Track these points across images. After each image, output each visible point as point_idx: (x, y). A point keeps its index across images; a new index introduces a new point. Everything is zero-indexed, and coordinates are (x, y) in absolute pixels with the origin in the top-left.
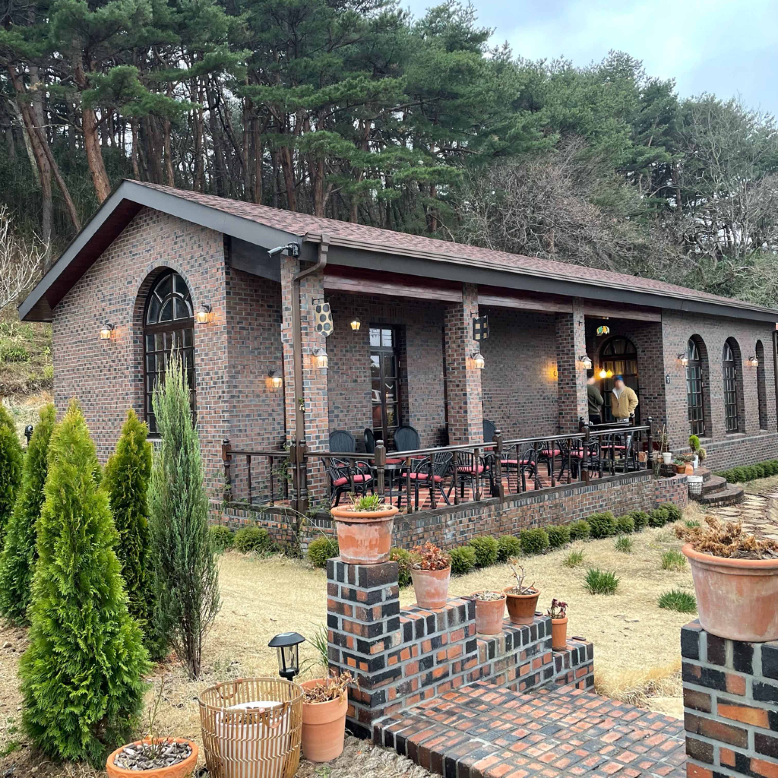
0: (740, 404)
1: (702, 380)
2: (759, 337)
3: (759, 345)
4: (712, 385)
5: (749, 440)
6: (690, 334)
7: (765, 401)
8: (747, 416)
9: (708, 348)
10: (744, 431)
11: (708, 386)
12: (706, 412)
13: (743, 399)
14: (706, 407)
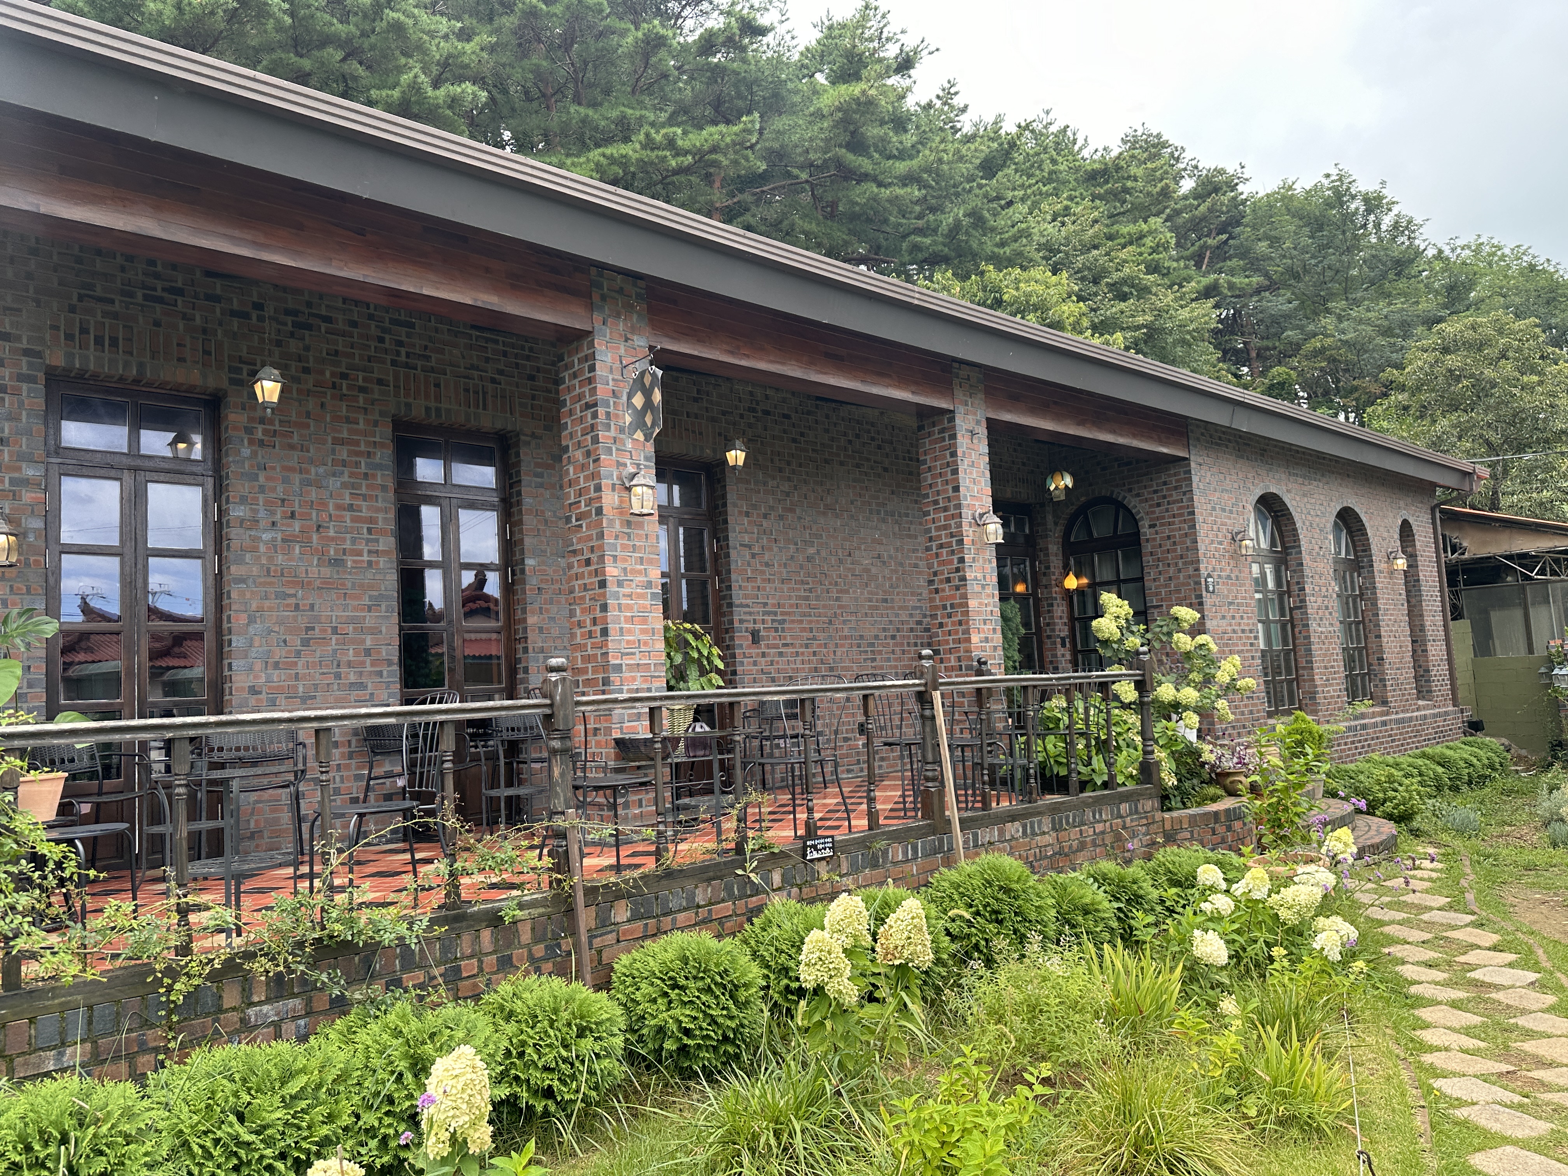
0: (1373, 646)
1: (1289, 593)
2: (1405, 514)
3: (1406, 531)
4: (1313, 603)
5: (1398, 721)
6: (1259, 492)
7: (1424, 643)
8: (1390, 673)
9: (1299, 525)
10: (1385, 703)
11: (1302, 605)
12: (1302, 663)
13: (1379, 636)
14: (1301, 651)
